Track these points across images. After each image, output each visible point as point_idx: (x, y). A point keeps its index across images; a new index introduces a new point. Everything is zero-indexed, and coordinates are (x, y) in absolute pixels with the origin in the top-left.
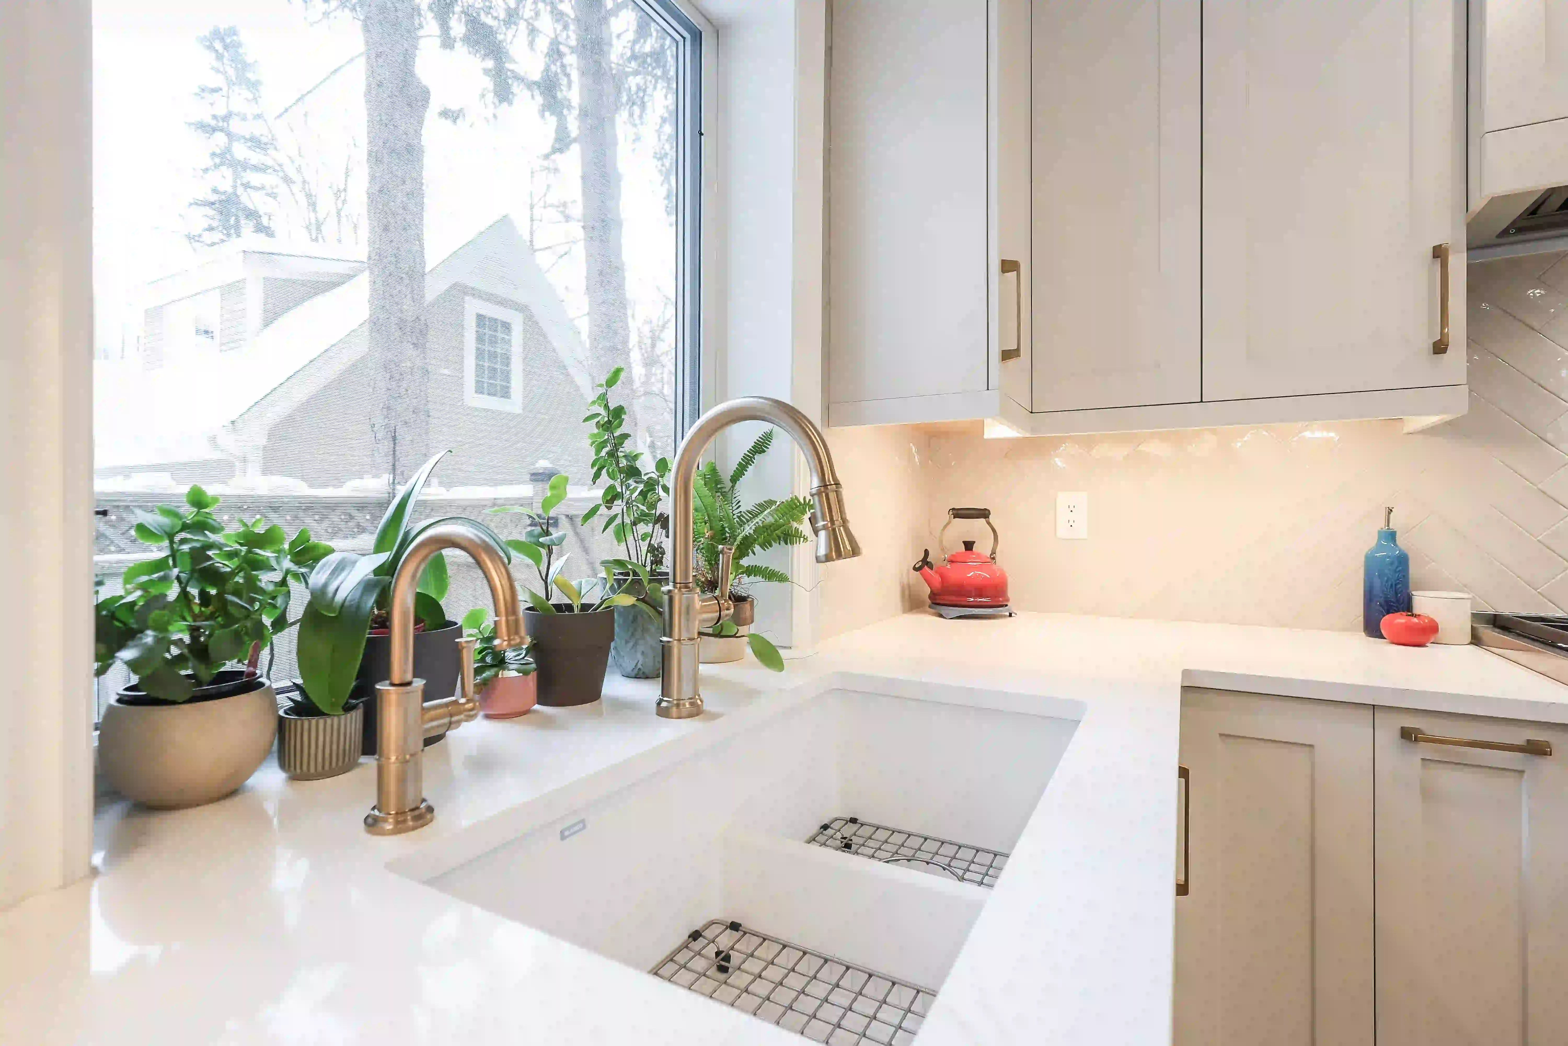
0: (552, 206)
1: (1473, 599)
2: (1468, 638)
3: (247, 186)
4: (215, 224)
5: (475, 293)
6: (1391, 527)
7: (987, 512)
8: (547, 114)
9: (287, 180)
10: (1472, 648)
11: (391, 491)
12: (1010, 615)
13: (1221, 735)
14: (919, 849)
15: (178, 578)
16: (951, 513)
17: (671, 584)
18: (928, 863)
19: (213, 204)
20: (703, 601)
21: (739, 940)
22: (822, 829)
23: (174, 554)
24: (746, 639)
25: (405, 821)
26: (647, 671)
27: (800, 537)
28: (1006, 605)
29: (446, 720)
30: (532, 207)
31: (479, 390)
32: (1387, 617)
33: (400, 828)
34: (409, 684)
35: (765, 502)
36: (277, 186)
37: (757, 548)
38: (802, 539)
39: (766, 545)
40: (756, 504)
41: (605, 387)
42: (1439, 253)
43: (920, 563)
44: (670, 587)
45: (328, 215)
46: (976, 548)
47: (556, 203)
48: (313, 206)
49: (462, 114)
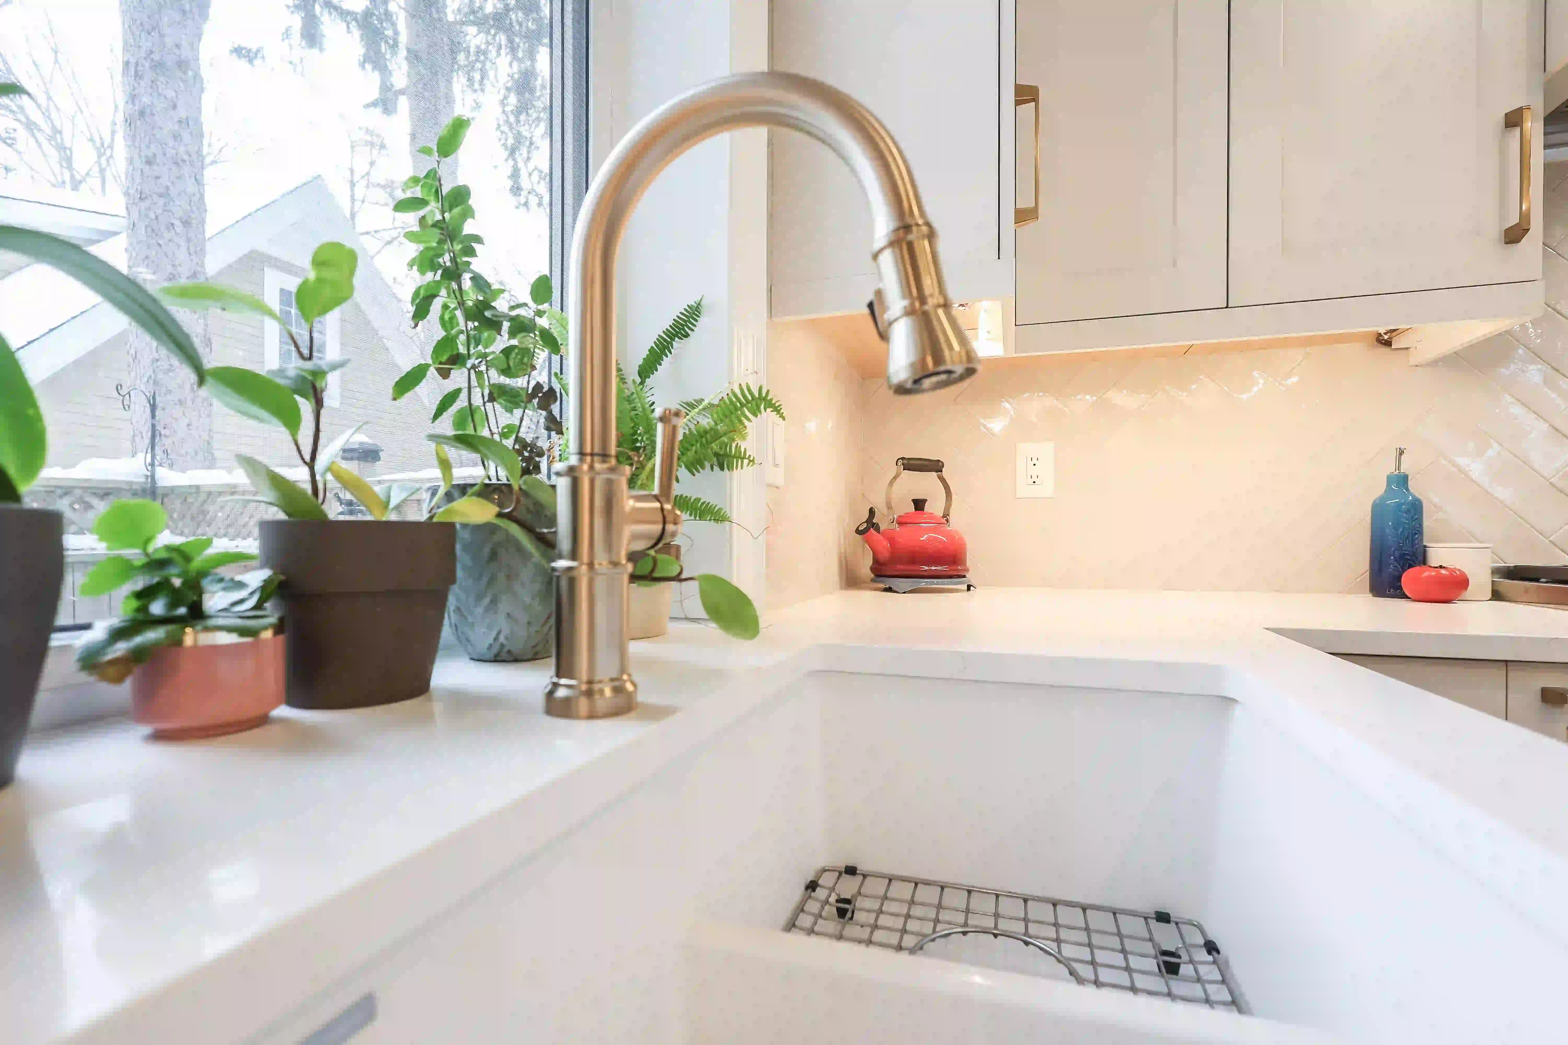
2: (1489, 595)
5: (278, 265)
6: (1402, 470)
7: (941, 464)
8: (368, 67)
10: (1494, 605)
11: (149, 474)
12: (969, 588)
16: (899, 464)
18: (995, 935)
20: (633, 498)
22: (809, 891)
24: (694, 586)
26: (515, 650)
27: (744, 458)
28: (964, 577)
30: (353, 184)
35: (695, 401)
38: (746, 461)
40: (683, 403)
41: (436, 154)
43: (865, 525)
45: (88, 174)
46: (927, 508)
47: (383, 183)
48: (67, 161)
49: (260, 55)
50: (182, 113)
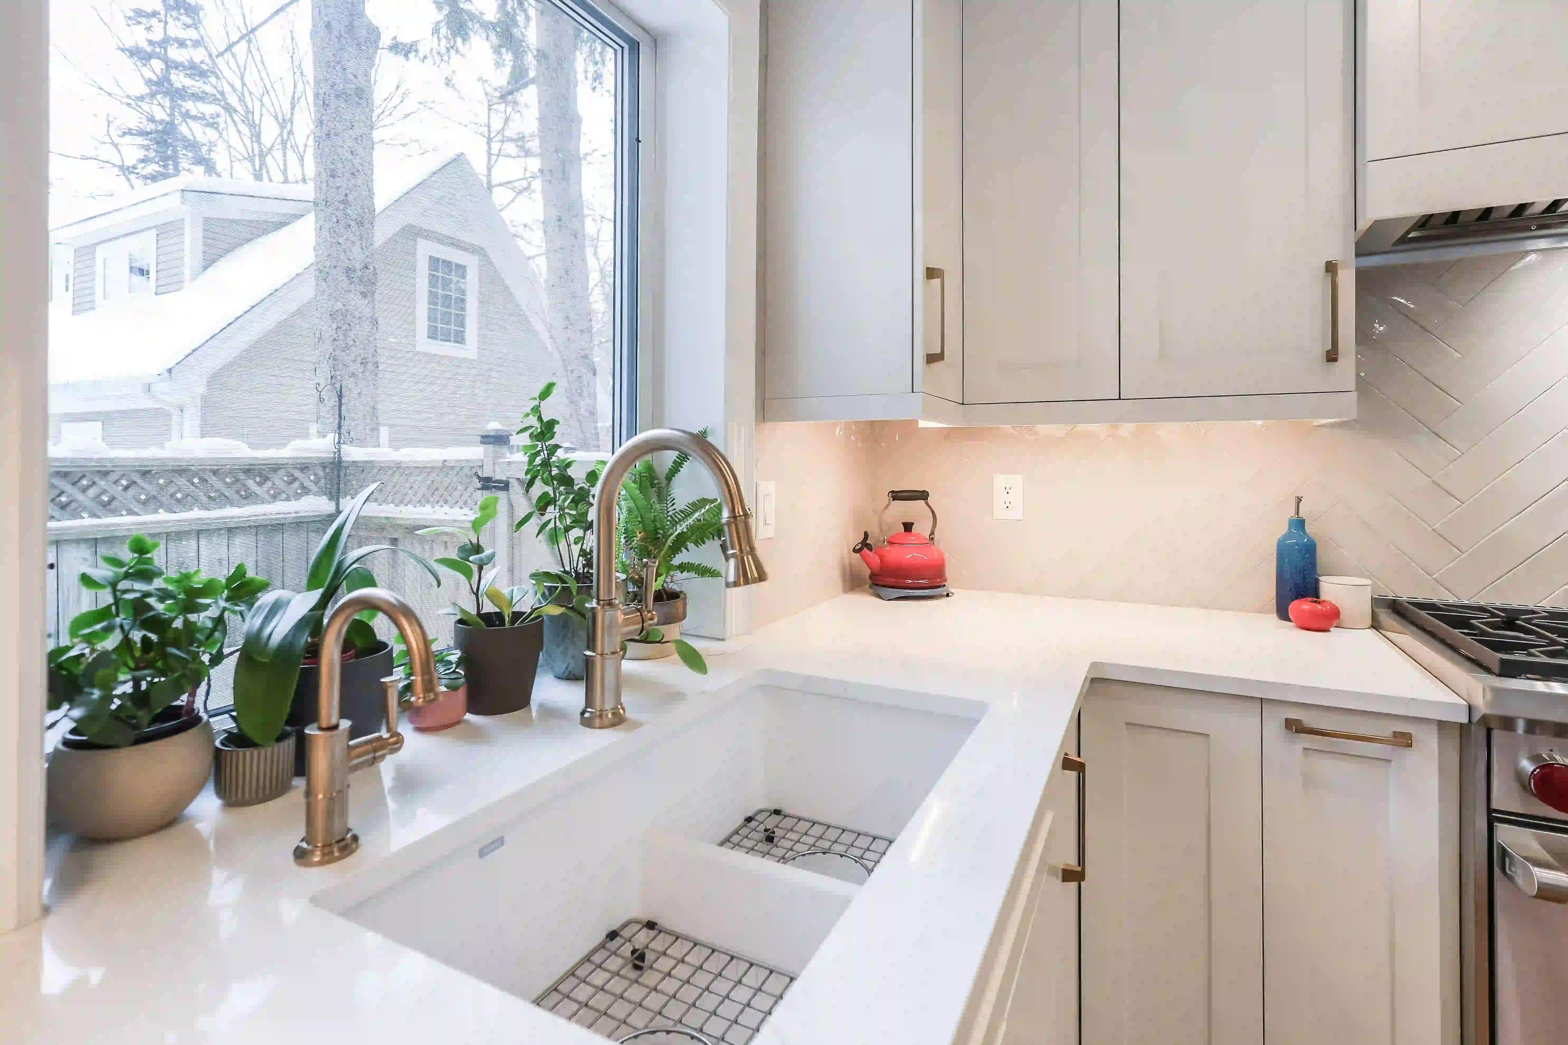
0: (511, 140)
1: (1374, 587)
2: (1369, 623)
3: (186, 115)
4: (152, 154)
5: (428, 235)
6: (1301, 515)
7: (925, 494)
8: (503, 53)
9: (229, 109)
10: (1371, 633)
11: (336, 451)
12: (948, 595)
13: (1127, 724)
14: (836, 841)
15: (122, 627)
16: (890, 495)
17: (595, 600)
18: (842, 856)
19: (148, 133)
20: (625, 614)
21: (653, 939)
22: (745, 823)
23: (117, 602)
25: (332, 853)
26: (577, 673)
28: (944, 586)
29: (371, 756)
30: (489, 140)
31: (432, 335)
32: (1295, 602)
33: (328, 859)
34: (335, 727)
35: (699, 501)
36: (218, 116)
37: (690, 545)
39: (699, 541)
40: (691, 504)
41: (539, 399)
42: (1331, 268)
43: (860, 545)
44: (594, 604)
45: (272, 146)
46: (915, 529)
47: (515, 136)
48: (257, 137)
49: (414, 48)
50: (358, 130)
